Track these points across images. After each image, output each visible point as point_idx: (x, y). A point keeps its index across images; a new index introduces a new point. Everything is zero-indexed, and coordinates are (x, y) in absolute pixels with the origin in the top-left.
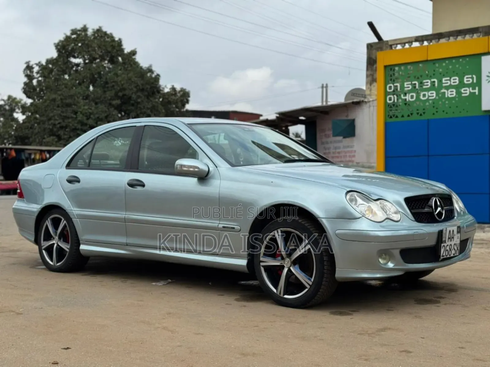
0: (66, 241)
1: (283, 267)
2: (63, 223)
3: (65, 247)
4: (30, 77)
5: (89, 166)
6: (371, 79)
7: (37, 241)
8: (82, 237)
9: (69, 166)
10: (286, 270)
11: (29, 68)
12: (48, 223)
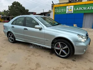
0: (13, 38)
1: (60, 50)
2: (12, 35)
3: (13, 39)
4: (9, 8)
5: (16, 24)
6: (52, 9)
7: (8, 37)
8: (16, 38)
9: (12, 24)
10: (61, 51)
11: (9, 6)
12: (9, 34)
